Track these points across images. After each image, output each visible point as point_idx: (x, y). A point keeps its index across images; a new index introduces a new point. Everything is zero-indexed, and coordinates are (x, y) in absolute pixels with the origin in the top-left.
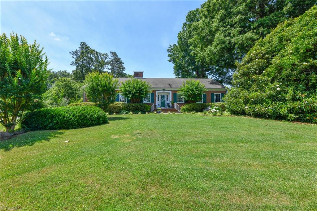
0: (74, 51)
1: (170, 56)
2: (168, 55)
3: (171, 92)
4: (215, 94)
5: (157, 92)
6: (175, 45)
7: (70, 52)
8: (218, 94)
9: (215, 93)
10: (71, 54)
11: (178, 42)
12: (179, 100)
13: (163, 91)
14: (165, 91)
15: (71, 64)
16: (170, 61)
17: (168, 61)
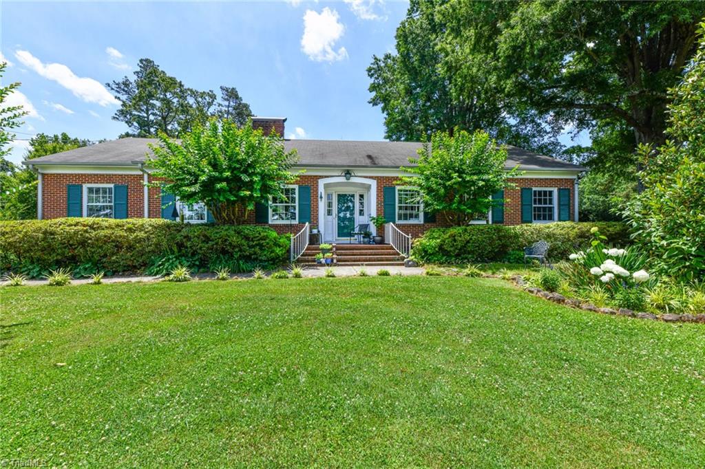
0: (120, 80)
1: (373, 88)
2: (369, 86)
3: (374, 183)
4: (535, 191)
5: (321, 183)
6: (388, 57)
7: (109, 85)
8: (545, 192)
9: (534, 189)
10: (112, 89)
11: (398, 46)
12: (402, 212)
13: (343, 179)
14: (353, 180)
15: (114, 118)
16: (374, 102)
17: (370, 103)
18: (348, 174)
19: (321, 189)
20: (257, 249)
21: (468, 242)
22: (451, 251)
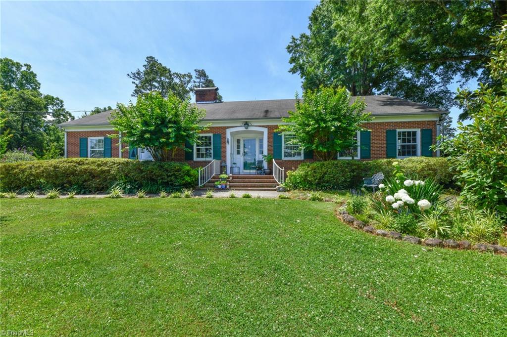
0: (135, 71)
1: (293, 60)
2: (289, 59)
3: (265, 131)
4: (399, 133)
5: (228, 131)
6: (303, 36)
7: (128, 75)
9: (398, 130)
10: (131, 77)
11: (310, 27)
12: (288, 151)
13: (243, 129)
14: (251, 128)
15: (132, 95)
16: (293, 71)
17: (290, 72)
18: (246, 124)
19: (228, 136)
20: (173, 178)
21: (325, 173)
22: (312, 181)
